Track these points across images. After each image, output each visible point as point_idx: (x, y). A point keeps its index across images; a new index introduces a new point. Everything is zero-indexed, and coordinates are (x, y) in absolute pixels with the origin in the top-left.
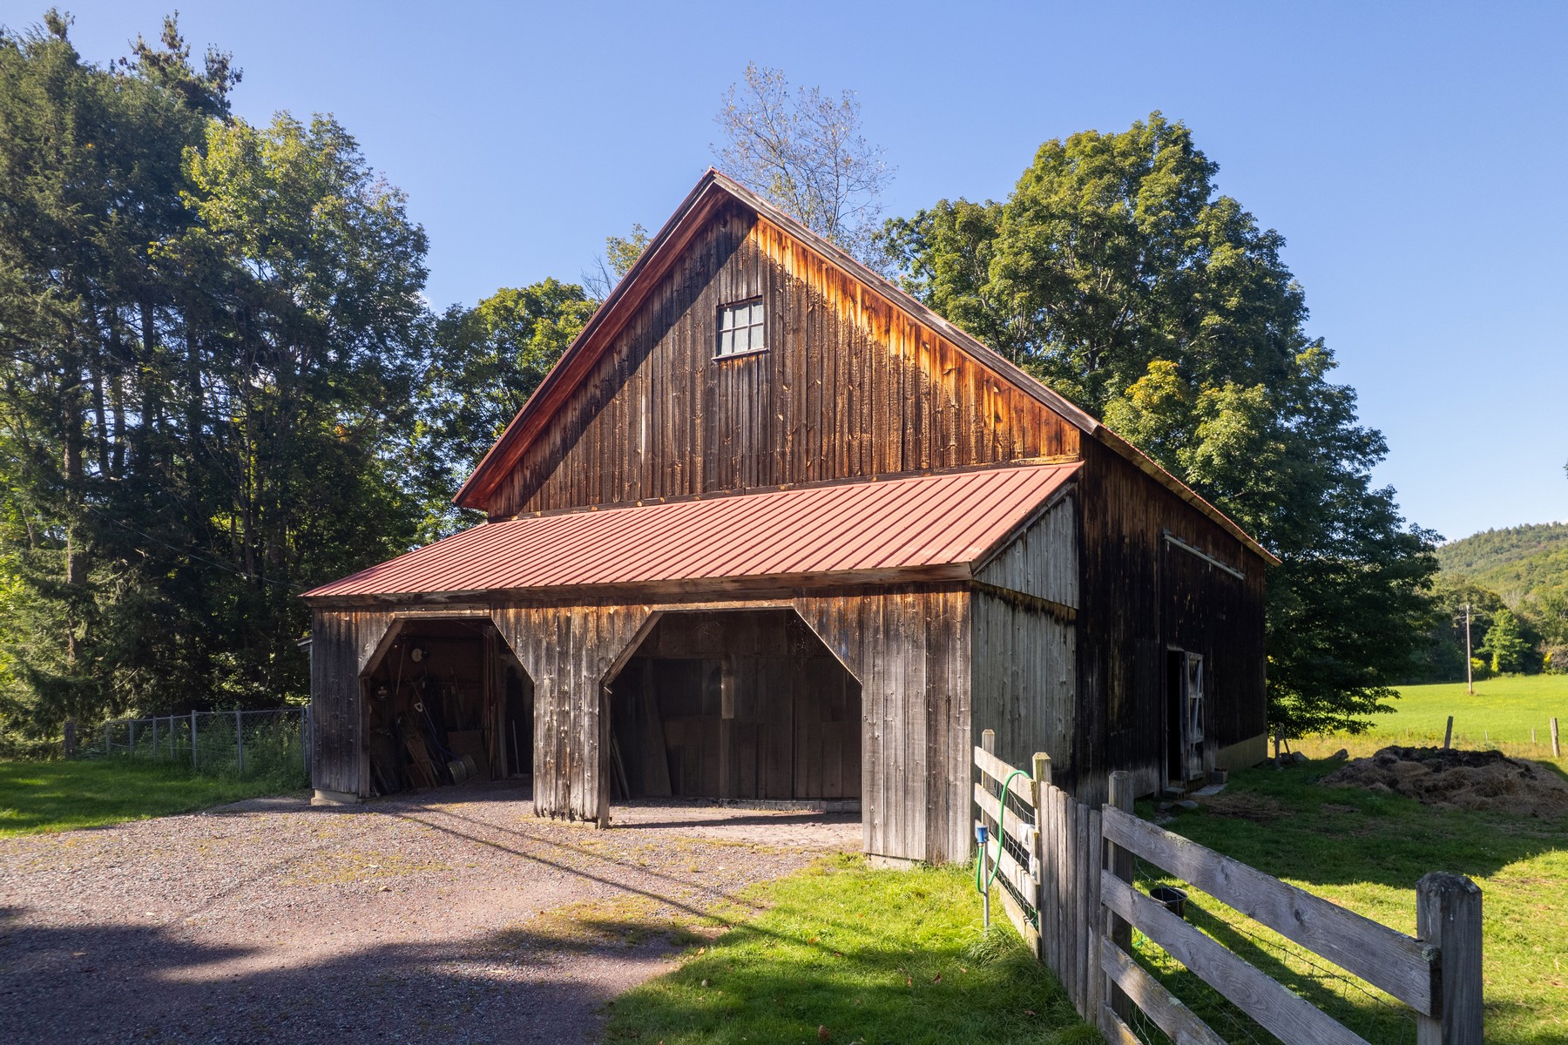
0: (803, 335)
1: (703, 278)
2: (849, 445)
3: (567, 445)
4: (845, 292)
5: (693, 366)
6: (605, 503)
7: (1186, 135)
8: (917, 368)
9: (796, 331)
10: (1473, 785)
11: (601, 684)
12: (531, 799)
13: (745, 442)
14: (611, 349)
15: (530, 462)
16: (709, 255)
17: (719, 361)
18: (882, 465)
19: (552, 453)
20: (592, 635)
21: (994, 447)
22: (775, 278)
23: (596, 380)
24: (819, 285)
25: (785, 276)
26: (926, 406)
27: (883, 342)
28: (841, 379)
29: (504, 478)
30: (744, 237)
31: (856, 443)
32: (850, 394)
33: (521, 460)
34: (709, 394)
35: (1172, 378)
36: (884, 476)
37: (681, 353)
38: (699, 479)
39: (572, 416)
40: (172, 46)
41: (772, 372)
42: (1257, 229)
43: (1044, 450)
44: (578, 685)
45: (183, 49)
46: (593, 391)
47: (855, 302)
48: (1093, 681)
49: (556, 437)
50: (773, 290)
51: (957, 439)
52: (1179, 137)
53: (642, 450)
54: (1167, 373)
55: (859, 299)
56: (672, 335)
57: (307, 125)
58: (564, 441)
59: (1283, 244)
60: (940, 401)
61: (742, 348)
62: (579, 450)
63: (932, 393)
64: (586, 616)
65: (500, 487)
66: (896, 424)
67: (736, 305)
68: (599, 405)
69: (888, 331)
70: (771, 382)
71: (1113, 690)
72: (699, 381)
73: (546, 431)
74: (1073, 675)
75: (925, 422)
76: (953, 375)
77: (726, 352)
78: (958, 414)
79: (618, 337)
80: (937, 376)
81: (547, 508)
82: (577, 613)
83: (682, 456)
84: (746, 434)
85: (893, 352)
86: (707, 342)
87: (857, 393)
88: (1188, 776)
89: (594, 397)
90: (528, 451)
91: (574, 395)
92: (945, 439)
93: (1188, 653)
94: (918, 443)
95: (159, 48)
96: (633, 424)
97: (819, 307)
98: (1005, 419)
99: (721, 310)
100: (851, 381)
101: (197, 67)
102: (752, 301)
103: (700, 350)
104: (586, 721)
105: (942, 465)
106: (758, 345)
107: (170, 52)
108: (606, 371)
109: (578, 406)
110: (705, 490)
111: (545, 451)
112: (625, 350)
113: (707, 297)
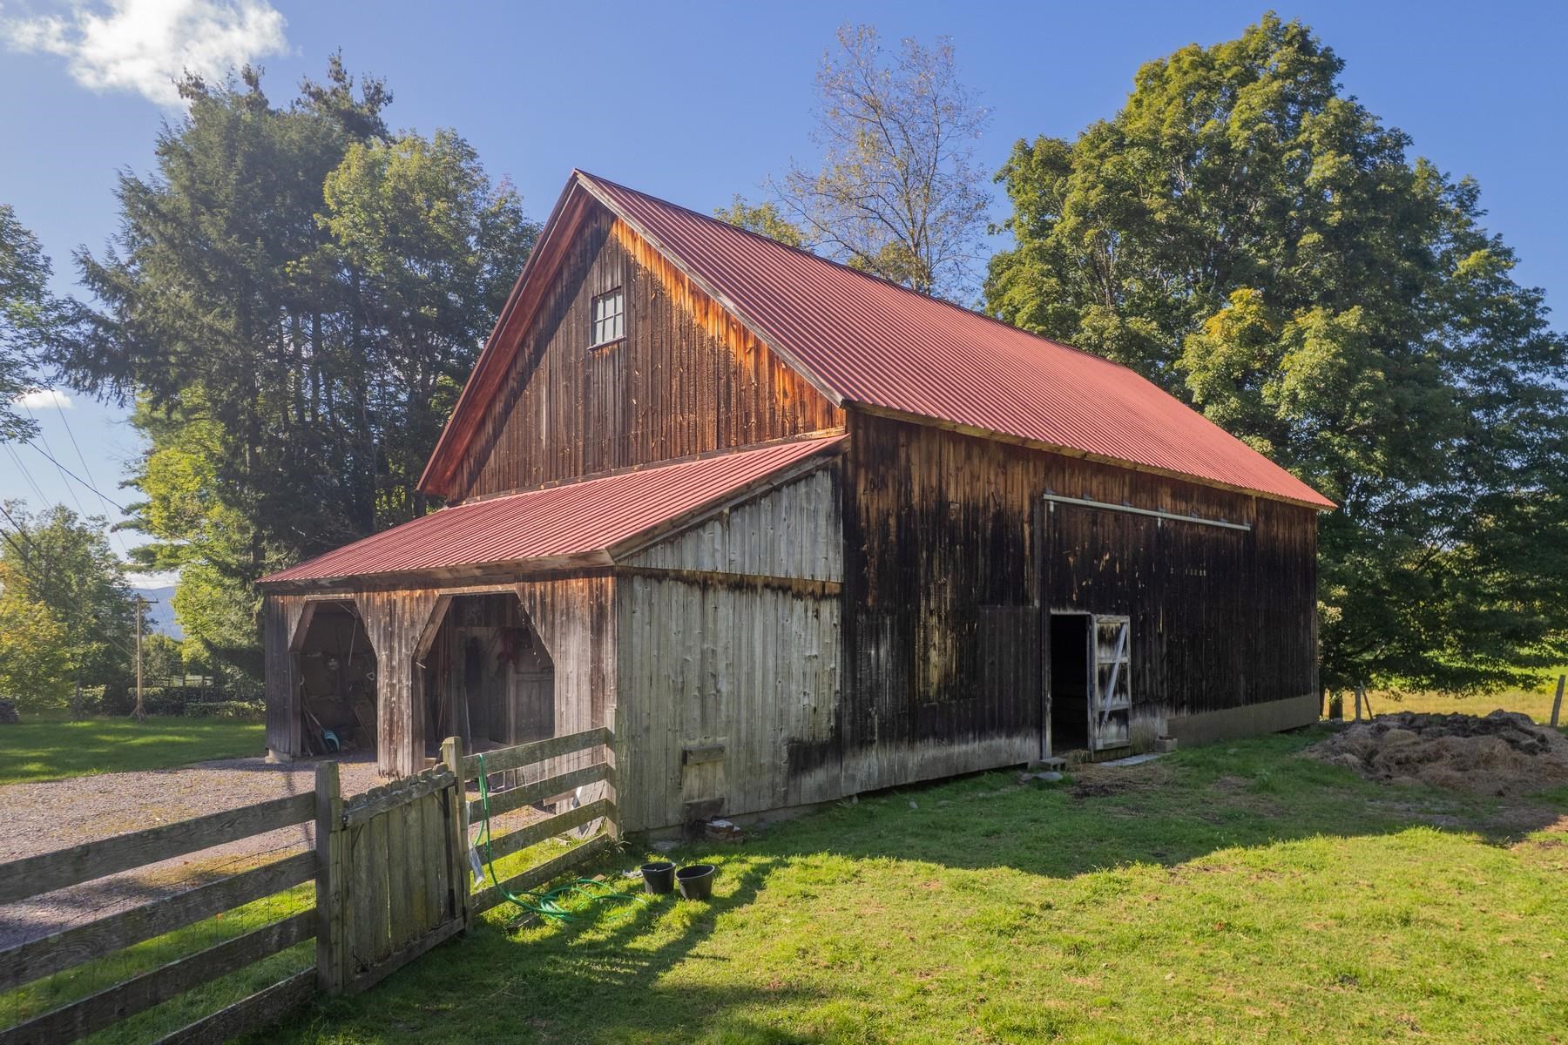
0: (649, 321)
1: (582, 274)
2: (681, 425)
3: (497, 434)
4: (676, 279)
5: (577, 358)
6: (521, 487)
7: (1303, 34)
8: (727, 348)
9: (644, 318)
10: (1453, 756)
11: (414, 660)
12: (376, 760)
13: (611, 427)
14: (523, 344)
15: (472, 452)
16: (586, 250)
17: (593, 350)
18: (703, 445)
19: (487, 442)
20: (407, 615)
21: (783, 422)
22: (630, 267)
23: (513, 374)
24: (661, 275)
25: (637, 266)
26: (733, 384)
27: (704, 325)
28: (676, 361)
29: (457, 468)
30: (609, 230)
31: (685, 424)
32: (681, 374)
33: (467, 450)
34: (587, 379)
35: (1254, 307)
36: (705, 454)
37: (568, 345)
38: (581, 462)
39: (499, 407)
40: (337, 80)
41: (628, 358)
42: (1381, 129)
43: (819, 424)
44: (400, 661)
45: (348, 80)
46: (512, 383)
47: (684, 287)
48: (881, 653)
49: (489, 428)
50: (629, 280)
51: (757, 417)
52: (1294, 37)
53: (544, 438)
54: (1248, 303)
55: (687, 285)
56: (562, 328)
57: (432, 141)
58: (494, 430)
59: (1410, 142)
60: (744, 378)
61: (609, 338)
62: (503, 438)
63: (738, 372)
64: (404, 598)
65: (454, 475)
66: (713, 405)
67: (605, 296)
68: (516, 395)
69: (706, 314)
70: (628, 367)
71: (926, 660)
72: (580, 370)
73: (483, 422)
74: (836, 650)
75: (733, 400)
76: (753, 353)
77: (599, 342)
78: (757, 391)
79: (527, 334)
80: (741, 357)
81: (483, 492)
82: (399, 595)
83: (569, 442)
84: (611, 419)
85: (711, 334)
86: (586, 333)
87: (685, 375)
88: (1095, 744)
89: (512, 389)
90: (471, 442)
91: (500, 389)
92: (747, 416)
93: (1095, 617)
94: (728, 421)
95: (327, 85)
96: (538, 413)
97: (659, 290)
98: (790, 395)
99: (595, 301)
100: (681, 364)
101: (357, 96)
102: (615, 291)
103: (581, 341)
104: (405, 693)
105: (746, 442)
106: (620, 335)
107: (336, 85)
108: (519, 367)
109: (503, 398)
110: (584, 473)
111: (483, 440)
112: (532, 343)
113: (585, 291)
